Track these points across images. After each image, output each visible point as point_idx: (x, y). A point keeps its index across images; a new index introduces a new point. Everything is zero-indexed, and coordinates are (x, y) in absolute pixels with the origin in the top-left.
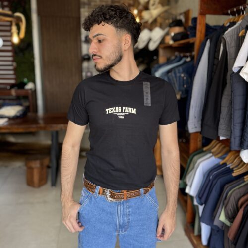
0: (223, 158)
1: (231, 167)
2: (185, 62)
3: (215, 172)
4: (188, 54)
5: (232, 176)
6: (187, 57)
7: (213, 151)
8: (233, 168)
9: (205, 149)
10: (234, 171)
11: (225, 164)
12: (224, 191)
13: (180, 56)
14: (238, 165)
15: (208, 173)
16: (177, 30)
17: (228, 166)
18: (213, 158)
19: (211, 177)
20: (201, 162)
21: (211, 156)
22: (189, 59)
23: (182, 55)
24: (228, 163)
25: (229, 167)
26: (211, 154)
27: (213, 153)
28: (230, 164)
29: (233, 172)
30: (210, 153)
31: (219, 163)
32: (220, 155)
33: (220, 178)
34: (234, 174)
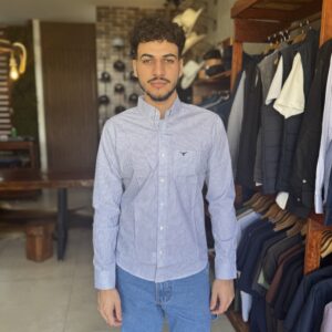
2: (223, 101)
6: (225, 95)
7: (254, 205)
9: (245, 204)
16: (213, 62)
18: (254, 214)
21: (251, 212)
23: (219, 93)
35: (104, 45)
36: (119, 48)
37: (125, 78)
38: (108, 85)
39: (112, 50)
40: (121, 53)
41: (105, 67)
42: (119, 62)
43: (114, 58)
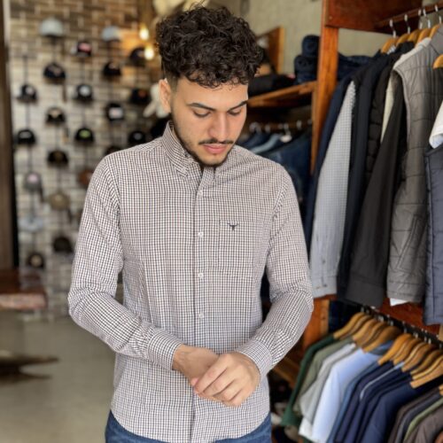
0: (383, 352)
1: (404, 369)
2: (279, 145)
3: (371, 383)
4: (286, 126)
5: (410, 386)
6: (283, 132)
7: (355, 337)
8: (408, 371)
9: (337, 335)
10: (415, 378)
11: (389, 364)
12: (398, 421)
13: (263, 131)
14: (419, 364)
15: (353, 386)
17: (396, 367)
18: (360, 353)
19: (362, 395)
20: (334, 363)
21: (354, 350)
22: (286, 138)
23: (268, 128)
24: (395, 362)
25: (400, 369)
26: (353, 346)
27: (356, 342)
28: (400, 362)
29: (412, 380)
30: (351, 343)
31: (375, 362)
32: (373, 345)
33: (384, 394)
34: (415, 384)
35: (23, 32)
36: (53, 39)
37: (65, 98)
38: (32, 108)
39: (39, 43)
40: (58, 48)
41: (26, 74)
42: (55, 65)
43: (45, 57)
